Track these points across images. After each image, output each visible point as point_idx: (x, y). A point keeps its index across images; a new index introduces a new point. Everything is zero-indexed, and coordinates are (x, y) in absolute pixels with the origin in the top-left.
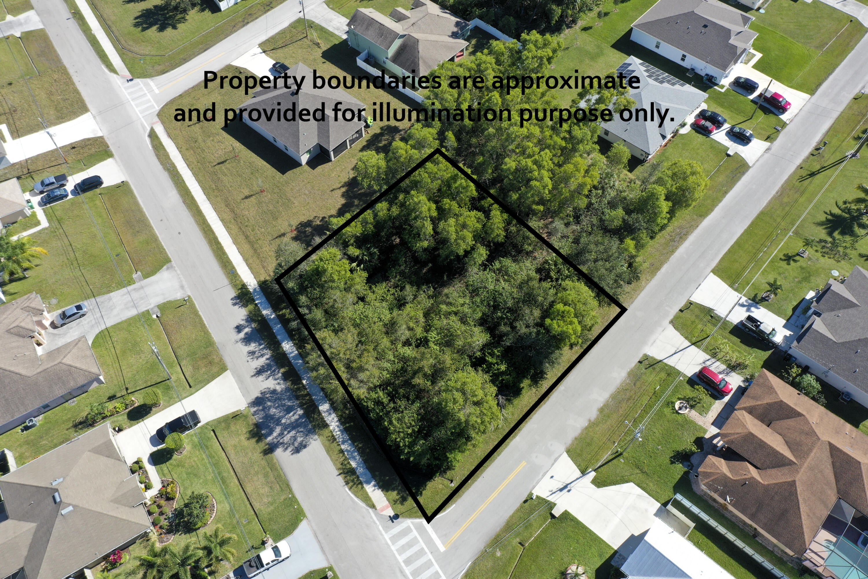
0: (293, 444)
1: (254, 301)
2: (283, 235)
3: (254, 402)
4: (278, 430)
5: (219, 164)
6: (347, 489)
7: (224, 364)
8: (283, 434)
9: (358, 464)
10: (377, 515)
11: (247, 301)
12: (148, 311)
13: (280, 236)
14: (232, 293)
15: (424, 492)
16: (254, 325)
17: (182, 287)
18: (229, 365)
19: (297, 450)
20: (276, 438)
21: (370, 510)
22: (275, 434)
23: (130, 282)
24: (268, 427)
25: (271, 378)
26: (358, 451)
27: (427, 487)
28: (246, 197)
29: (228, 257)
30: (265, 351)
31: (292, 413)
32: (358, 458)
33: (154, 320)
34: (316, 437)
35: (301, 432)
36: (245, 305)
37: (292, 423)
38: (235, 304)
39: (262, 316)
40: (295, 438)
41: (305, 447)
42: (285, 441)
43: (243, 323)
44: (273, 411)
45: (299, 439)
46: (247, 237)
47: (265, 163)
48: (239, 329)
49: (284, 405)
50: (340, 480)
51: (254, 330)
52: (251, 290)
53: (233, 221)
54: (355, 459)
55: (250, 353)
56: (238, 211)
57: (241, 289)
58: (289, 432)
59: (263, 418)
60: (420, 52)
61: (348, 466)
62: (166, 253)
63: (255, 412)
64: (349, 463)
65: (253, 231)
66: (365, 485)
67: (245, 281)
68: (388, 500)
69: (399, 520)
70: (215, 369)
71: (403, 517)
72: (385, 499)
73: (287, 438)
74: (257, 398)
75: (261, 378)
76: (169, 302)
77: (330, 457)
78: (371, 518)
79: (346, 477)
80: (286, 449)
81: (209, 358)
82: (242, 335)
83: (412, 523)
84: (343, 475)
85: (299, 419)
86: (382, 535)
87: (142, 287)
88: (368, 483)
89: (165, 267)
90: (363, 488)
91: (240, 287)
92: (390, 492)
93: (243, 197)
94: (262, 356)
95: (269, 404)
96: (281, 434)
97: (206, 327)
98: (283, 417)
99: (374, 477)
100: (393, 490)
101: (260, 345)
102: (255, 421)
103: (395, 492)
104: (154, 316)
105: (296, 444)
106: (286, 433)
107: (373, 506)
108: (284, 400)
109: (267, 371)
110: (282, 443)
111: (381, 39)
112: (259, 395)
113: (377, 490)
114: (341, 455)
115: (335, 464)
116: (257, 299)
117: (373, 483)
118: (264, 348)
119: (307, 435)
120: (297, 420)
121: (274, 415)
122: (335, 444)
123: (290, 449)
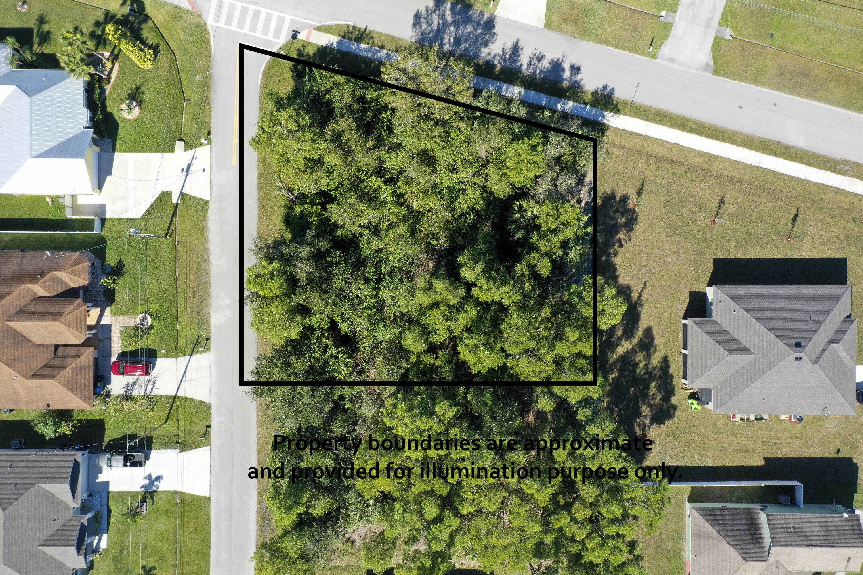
0: (426, 18)
1: (591, 106)
2: (640, 193)
3: (493, 22)
4: (449, 18)
5: (796, 215)
6: (350, 23)
7: (554, 29)
8: (442, 18)
9: (359, 49)
10: (310, 25)
11: (597, 100)
12: (675, 12)
13: (641, 189)
14: (619, 95)
15: (291, 73)
16: (566, 84)
17: (672, 60)
18: (548, 32)
19: (417, 17)
20: (444, 11)
21: (318, 24)
22: (448, 13)
23: (724, 21)
24: (459, 13)
25: (501, 53)
26: (369, 59)
27: (292, 80)
28: (722, 202)
29: (665, 125)
30: (531, 70)
31: (452, 40)
32: (365, 54)
33: (660, 10)
34: (413, 40)
35: (429, 33)
36: (594, 94)
37: (444, 32)
38: (605, 87)
39: (569, 98)
40: (429, 23)
41: (414, 25)
42: (434, 15)
43: (579, 77)
44: (470, 28)
45: (424, 26)
46: (672, 162)
47: (749, 256)
48: (575, 69)
49: (466, 41)
50: (361, 26)
51: (560, 79)
52: (606, 113)
53: (706, 166)
54: (366, 51)
55: (542, 57)
56: (713, 181)
57: (616, 106)
58: (439, 24)
59: (471, 16)
60: (727, 546)
61: (366, 40)
62: (728, 77)
63: (483, 15)
64: (368, 43)
65: (674, 173)
66: (339, 38)
67: (621, 116)
68: (312, 44)
69: (290, 37)
70: (556, 18)
71: (289, 41)
72: (315, 42)
73: (435, 18)
74: (494, 27)
75: (509, 46)
76: (666, 37)
77: (387, 36)
78: (312, 20)
79: (359, 31)
80: (427, 10)
81: (571, 23)
82: (566, 66)
83: (279, 43)
84: (363, 30)
85: (442, 41)
86: (293, 15)
87: (707, 27)
88: (339, 43)
89: (712, 63)
90: (339, 35)
91: (620, 107)
92: (316, 50)
93: (726, 200)
94: (529, 65)
95: (479, 32)
96: (443, 17)
97: (607, 45)
98: (456, 32)
99: (339, 51)
100: (315, 54)
101: (541, 71)
102: (475, 8)
103: (311, 54)
104: (663, 13)
105: (423, 20)
106: (441, 22)
107: (318, 29)
108: (470, 46)
109: (511, 55)
110: (435, 11)
111: (791, 524)
112: (494, 31)
113: (327, 43)
114: (380, 44)
115: (377, 33)
116: (591, 110)
117: (335, 45)
118: (535, 72)
119: (422, 34)
120: (442, 39)
121: (465, 27)
122: (393, 48)
123: (424, 12)
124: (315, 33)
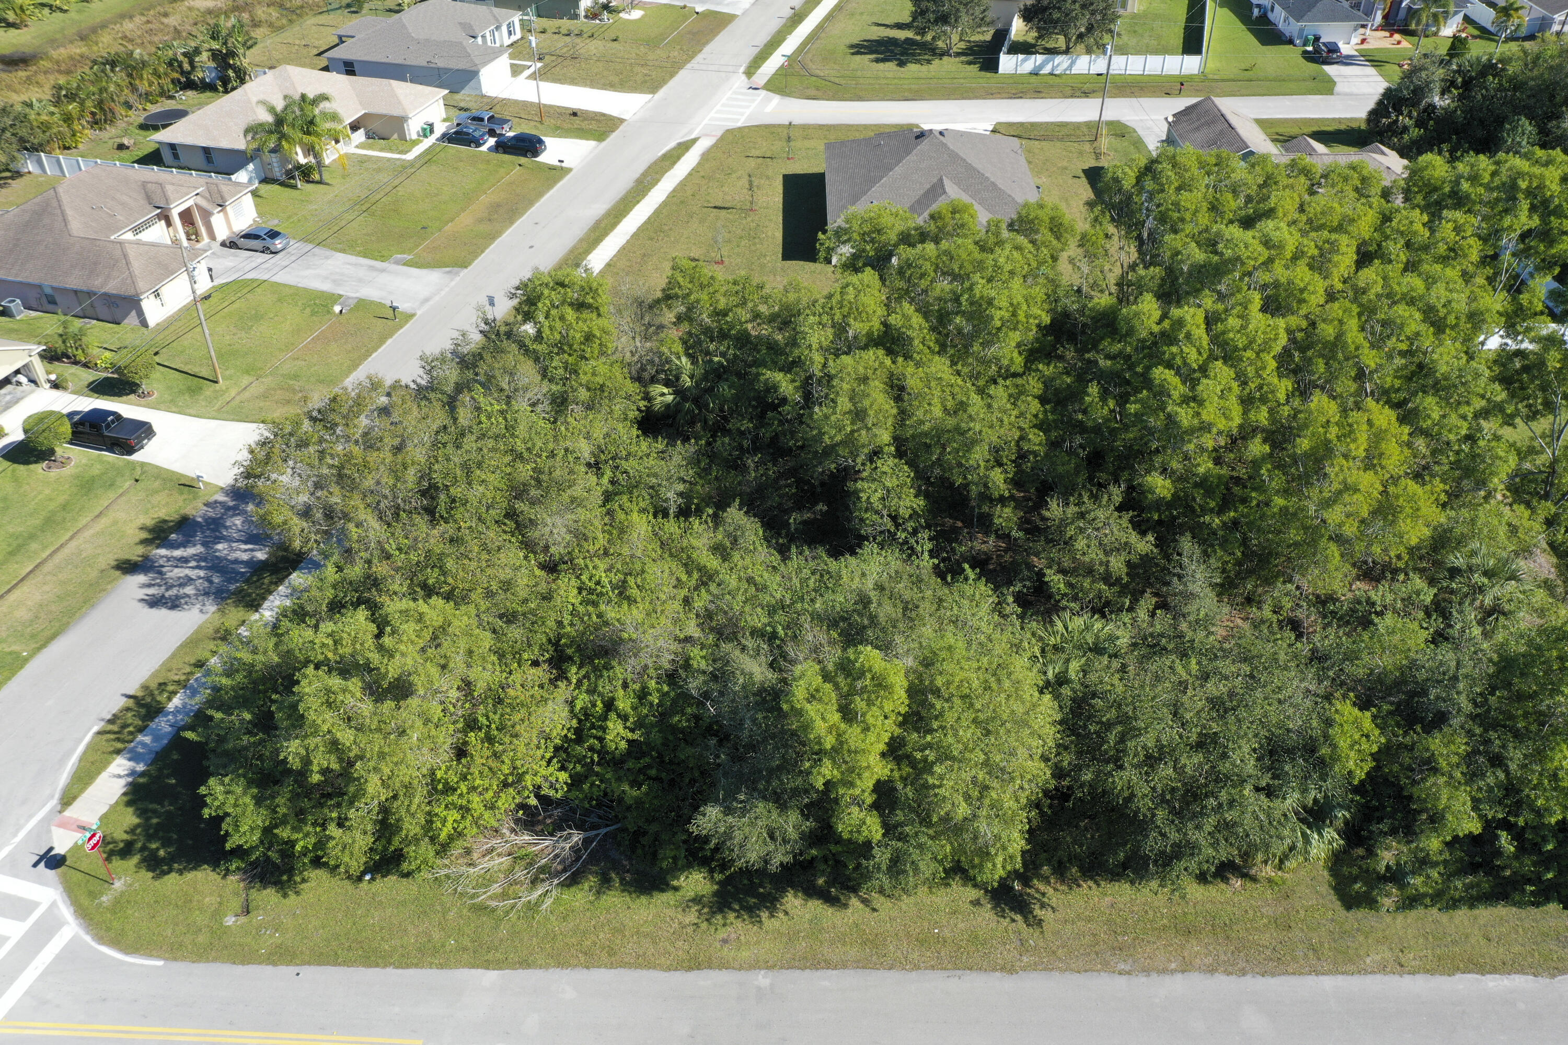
3: (241, 491)
4: (193, 551)
5: (715, 208)
6: (96, 729)
8: (188, 562)
10: (46, 822)
12: (340, 296)
17: (426, 300)
20: (170, 559)
21: (54, 802)
23: (382, 257)
24: (191, 535)
26: (218, 691)
31: (248, 547)
32: (199, 699)
33: (329, 312)
34: (213, 609)
35: (211, 583)
37: (221, 559)
41: (174, 607)
44: (235, 521)
50: (114, 706)
54: (192, 698)
59: (207, 519)
61: (162, 698)
62: (477, 257)
63: (216, 502)
64: (173, 694)
66: (122, 755)
68: (104, 819)
69: (49, 874)
71: (63, 877)
72: (104, 811)
73: (179, 573)
77: (173, 657)
79: (128, 709)
80: (150, 586)
83: (54, 904)
84: (131, 703)
85: (242, 562)
88: (135, 757)
89: (448, 269)
90: (114, 754)
92: (129, 810)
93: (683, 256)
95: (250, 508)
96: (184, 560)
97: (364, 359)
98: (230, 541)
99: (158, 759)
102: (191, 513)
103: (135, 822)
104: (337, 309)
105: (171, 593)
106: (193, 564)
107: (67, 800)
110: (160, 573)
113: (123, 782)
114: (188, 670)
115: (154, 675)
117: (140, 766)
119: (206, 594)
120: (236, 561)
121: (228, 528)
122: (213, 645)
123: (152, 591)
124: (73, 812)
